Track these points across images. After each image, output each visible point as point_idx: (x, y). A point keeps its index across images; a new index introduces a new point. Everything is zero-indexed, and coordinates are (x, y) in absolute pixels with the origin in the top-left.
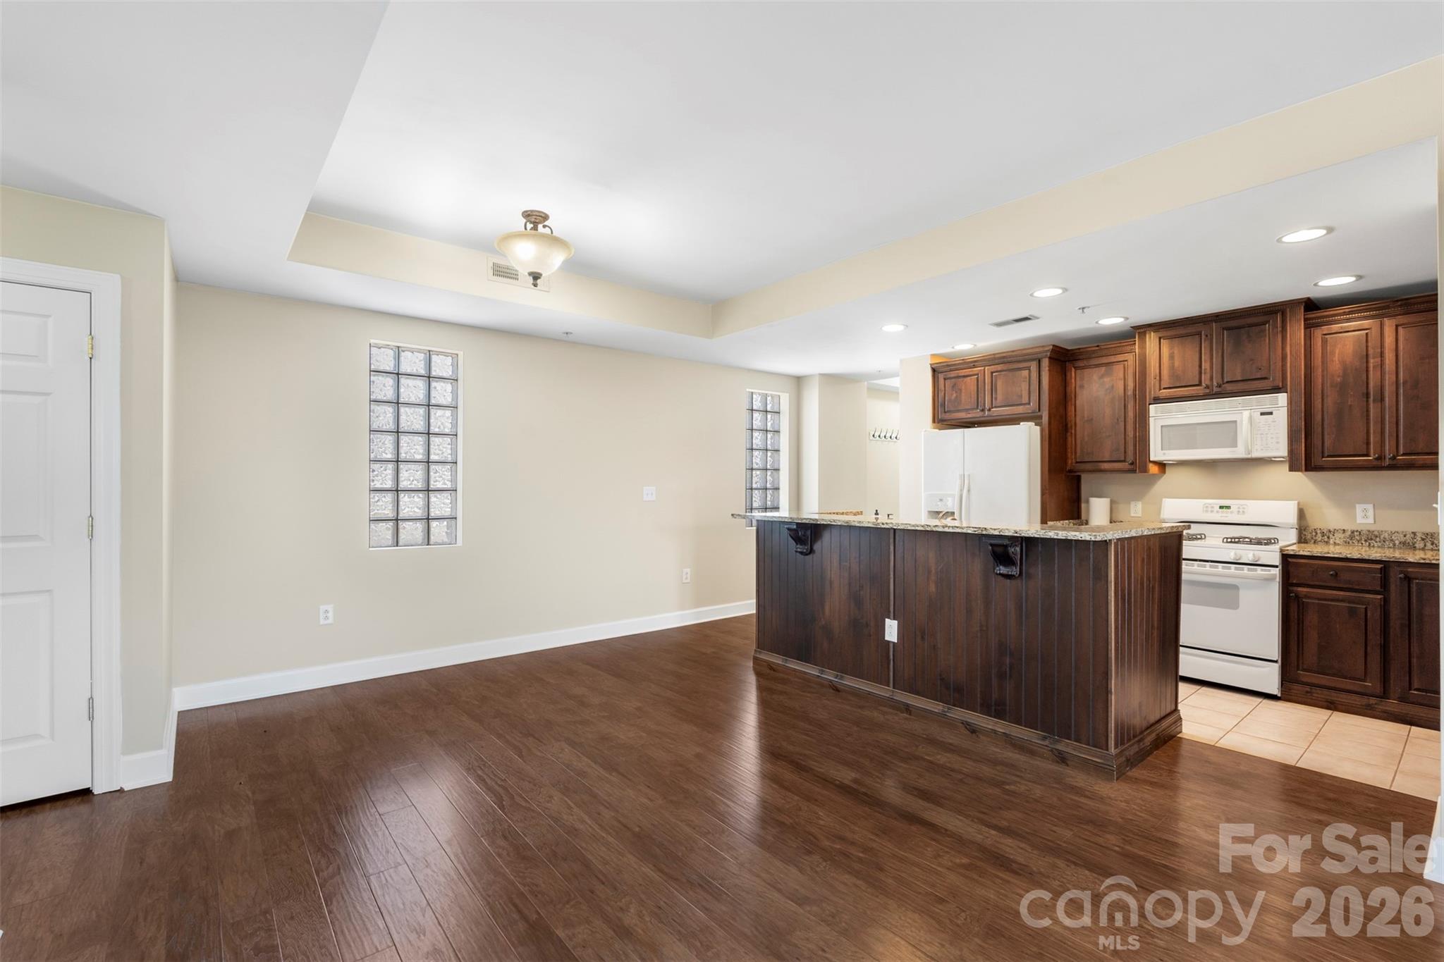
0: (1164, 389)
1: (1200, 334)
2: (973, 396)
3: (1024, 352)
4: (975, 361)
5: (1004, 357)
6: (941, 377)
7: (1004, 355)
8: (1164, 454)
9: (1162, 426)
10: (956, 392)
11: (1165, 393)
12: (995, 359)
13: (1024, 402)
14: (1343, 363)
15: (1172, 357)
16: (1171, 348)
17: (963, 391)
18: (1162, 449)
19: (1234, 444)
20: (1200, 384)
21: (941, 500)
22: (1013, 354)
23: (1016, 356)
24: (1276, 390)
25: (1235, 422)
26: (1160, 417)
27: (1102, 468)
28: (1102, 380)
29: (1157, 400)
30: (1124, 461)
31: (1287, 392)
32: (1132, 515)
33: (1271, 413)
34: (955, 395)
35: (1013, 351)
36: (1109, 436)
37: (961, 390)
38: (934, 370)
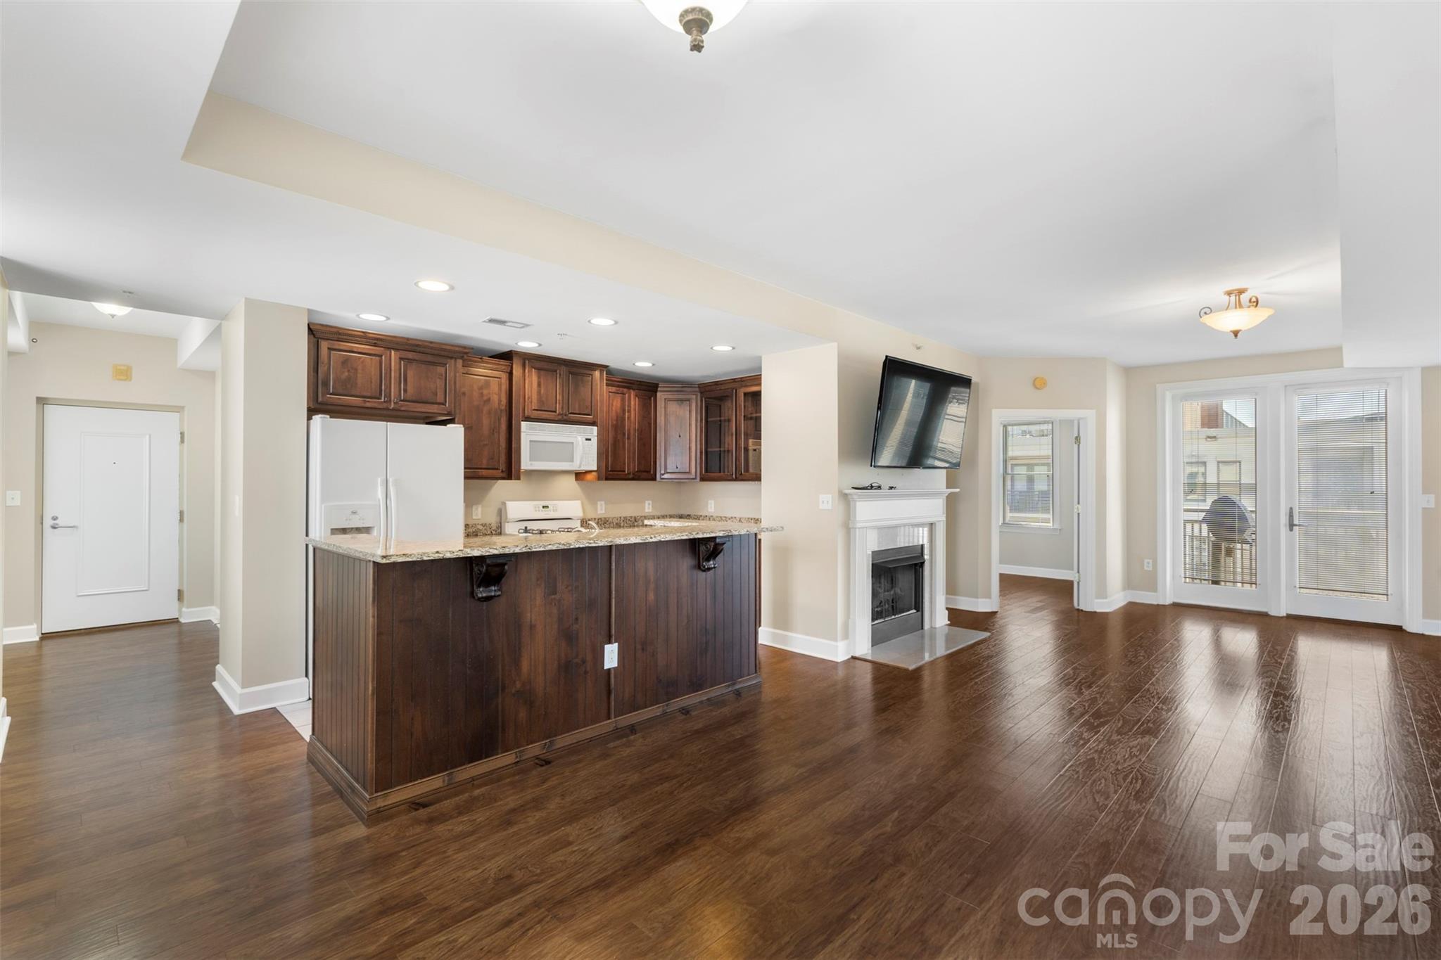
0: (534, 410)
1: (556, 371)
2: (373, 381)
3: (444, 347)
4: (377, 339)
5: (417, 346)
6: (324, 345)
7: (420, 343)
8: (531, 464)
9: (531, 441)
10: (349, 371)
11: (536, 414)
12: (407, 344)
13: (438, 401)
14: (616, 412)
15: (539, 385)
16: (539, 377)
17: (360, 371)
18: (530, 461)
19: (572, 460)
20: (555, 412)
21: (354, 513)
22: (431, 345)
23: (432, 348)
24: (593, 424)
25: (572, 443)
26: (530, 433)
27: (480, 474)
28: (481, 391)
29: (528, 419)
30: (497, 469)
31: (597, 426)
32: (474, 517)
33: (590, 440)
34: (346, 374)
35: (431, 342)
36: (486, 445)
37: (356, 370)
38: (311, 330)
